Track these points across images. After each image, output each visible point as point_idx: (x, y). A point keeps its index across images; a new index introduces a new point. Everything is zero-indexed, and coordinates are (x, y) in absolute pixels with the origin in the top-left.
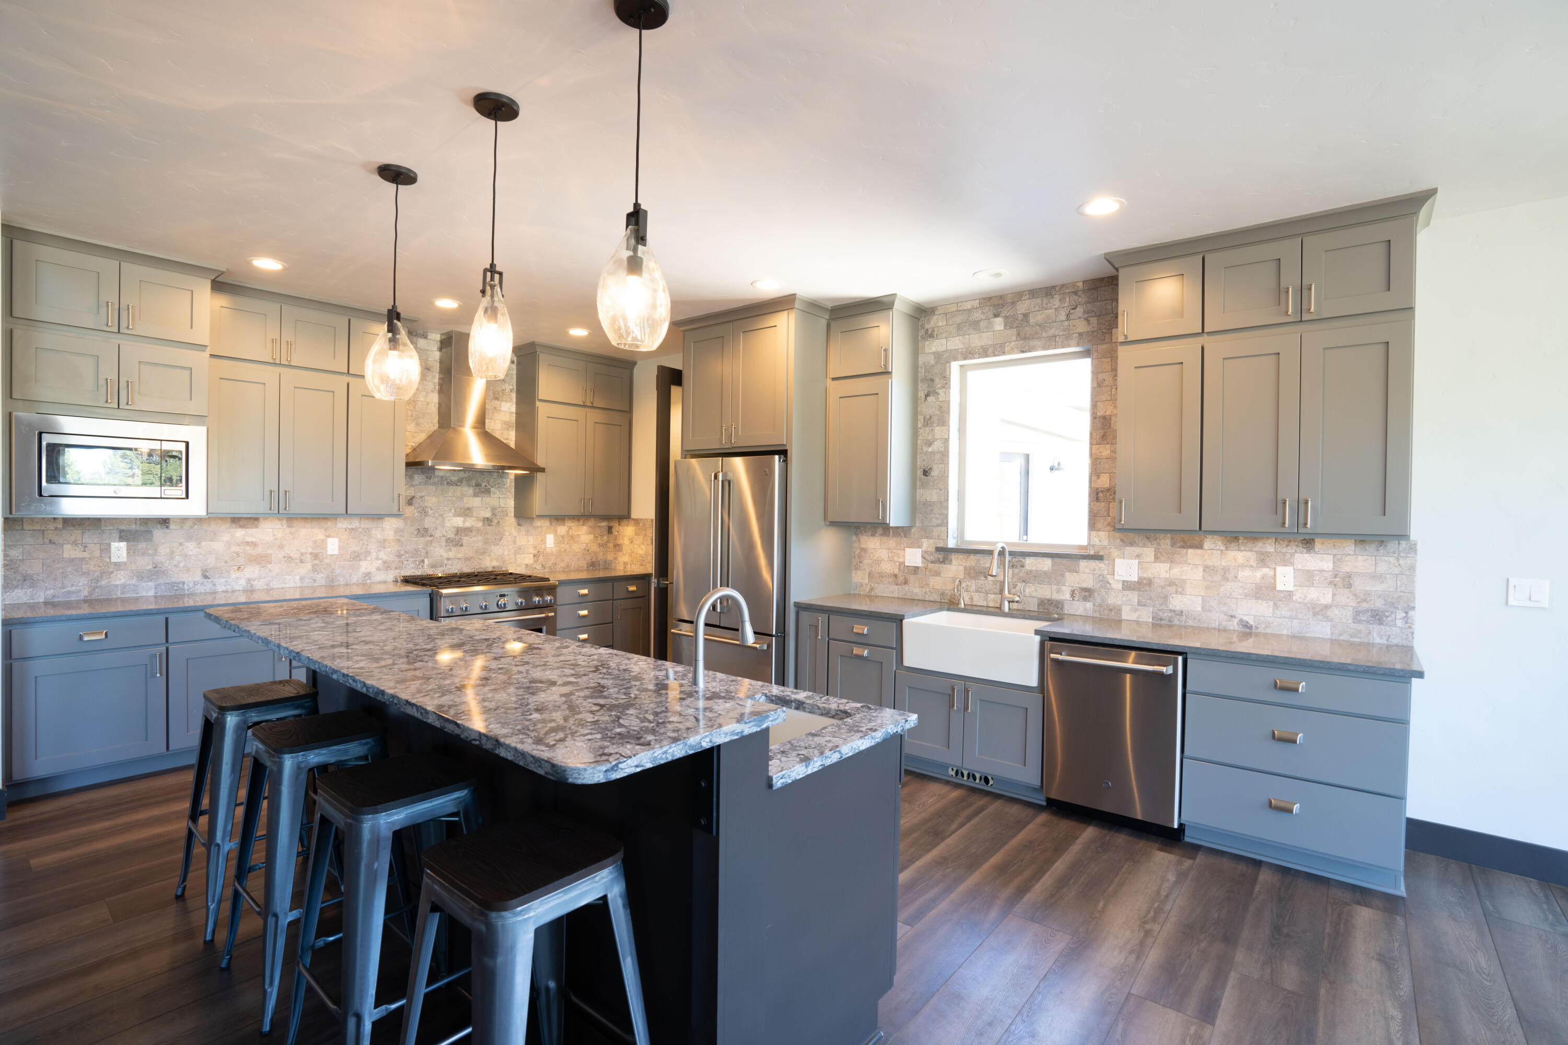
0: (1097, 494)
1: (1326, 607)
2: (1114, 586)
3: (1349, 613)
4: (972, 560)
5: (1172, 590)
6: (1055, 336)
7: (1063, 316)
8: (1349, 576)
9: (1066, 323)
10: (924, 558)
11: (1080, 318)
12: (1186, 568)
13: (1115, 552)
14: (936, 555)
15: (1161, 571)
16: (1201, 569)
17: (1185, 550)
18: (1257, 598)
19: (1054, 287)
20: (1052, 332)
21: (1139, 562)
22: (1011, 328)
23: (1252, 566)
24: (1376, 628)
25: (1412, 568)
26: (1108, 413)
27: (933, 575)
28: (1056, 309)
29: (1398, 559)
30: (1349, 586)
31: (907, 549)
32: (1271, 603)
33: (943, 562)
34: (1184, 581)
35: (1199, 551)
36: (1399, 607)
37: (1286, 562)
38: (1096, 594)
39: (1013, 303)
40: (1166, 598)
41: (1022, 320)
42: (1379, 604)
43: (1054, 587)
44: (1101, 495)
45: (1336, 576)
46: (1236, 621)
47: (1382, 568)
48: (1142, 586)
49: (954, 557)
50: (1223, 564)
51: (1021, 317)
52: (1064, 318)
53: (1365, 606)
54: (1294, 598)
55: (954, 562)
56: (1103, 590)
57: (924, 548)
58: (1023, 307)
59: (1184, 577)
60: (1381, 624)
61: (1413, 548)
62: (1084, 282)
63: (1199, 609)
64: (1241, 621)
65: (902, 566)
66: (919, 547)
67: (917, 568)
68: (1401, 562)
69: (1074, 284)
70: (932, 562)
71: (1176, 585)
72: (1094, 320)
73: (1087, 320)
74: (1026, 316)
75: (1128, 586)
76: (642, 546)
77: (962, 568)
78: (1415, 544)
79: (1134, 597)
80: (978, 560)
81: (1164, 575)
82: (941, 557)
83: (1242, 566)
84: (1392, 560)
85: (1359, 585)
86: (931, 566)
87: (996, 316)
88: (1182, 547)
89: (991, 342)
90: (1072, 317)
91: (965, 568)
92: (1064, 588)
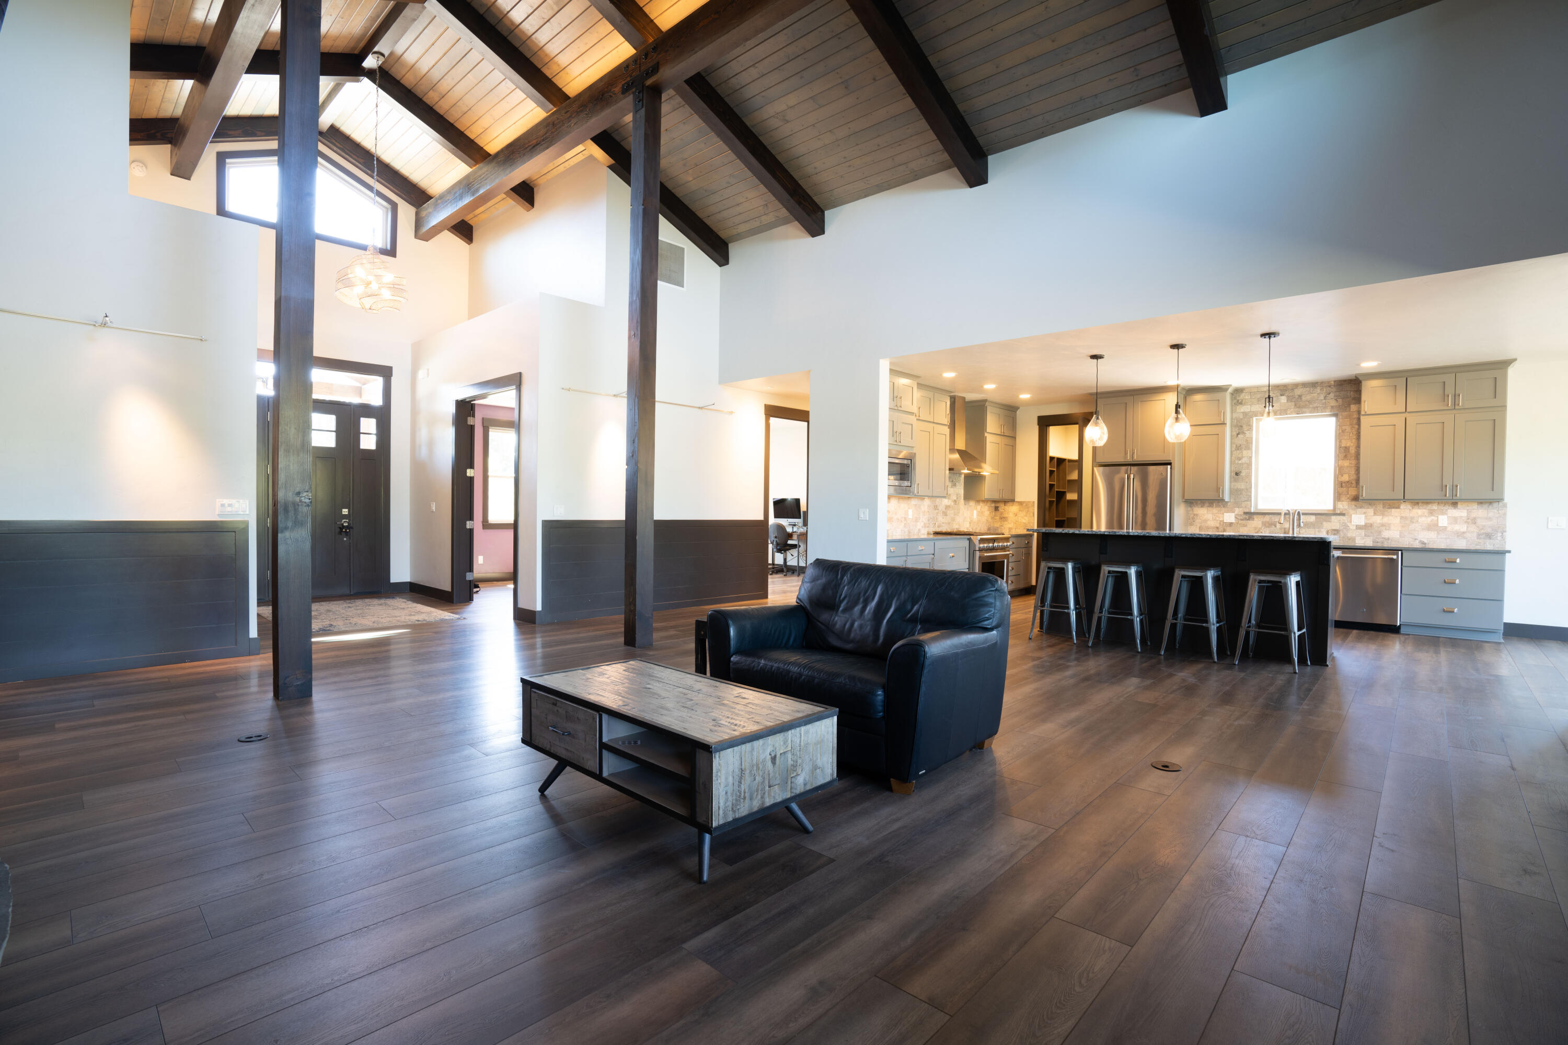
0: (1342, 484)
1: (1464, 533)
2: (1351, 527)
3: (1475, 534)
4: (1267, 518)
5: (1383, 528)
6: (1317, 407)
7: (1322, 397)
8: (1475, 519)
9: (1324, 401)
10: (1236, 518)
11: (1332, 399)
12: (1391, 518)
13: (1351, 512)
14: (1244, 516)
15: (1378, 520)
16: (1399, 518)
17: (1390, 510)
18: (1428, 530)
19: (1317, 383)
20: (1316, 405)
21: (1365, 516)
22: (1291, 402)
23: (1426, 516)
24: (1488, 541)
25: (1505, 514)
26: (1348, 445)
27: (1242, 526)
28: (1319, 394)
29: (1498, 511)
30: (1475, 523)
31: (1225, 514)
32: (1436, 532)
33: (1249, 519)
34: (1390, 524)
35: (1398, 510)
36: (1499, 531)
37: (1443, 513)
38: (1341, 532)
39: (1293, 389)
40: (1380, 532)
41: (1298, 398)
42: (1489, 530)
43: (1317, 530)
44: (1343, 484)
45: (1468, 519)
46: (1417, 541)
47: (1491, 515)
48: (1367, 527)
49: (1255, 517)
50: (1411, 515)
51: (1297, 397)
52: (1323, 398)
53: (1482, 531)
54: (1448, 529)
55: (1256, 519)
56: (1345, 530)
57: (1236, 512)
58: (1298, 392)
59: (1390, 522)
60: (1490, 539)
61: (1505, 506)
62: (1334, 381)
63: (1398, 537)
64: (1421, 541)
65: (1222, 523)
66: (1233, 512)
67: (1232, 523)
68: (1500, 512)
69: (1328, 382)
70: (1241, 520)
71: (1386, 526)
72: (1340, 401)
73: (1336, 400)
74: (1300, 396)
75: (1359, 527)
76: (1025, 518)
77: (1260, 522)
78: (1506, 504)
79: (1363, 532)
80: (1271, 518)
81: (1379, 521)
82: (1247, 517)
83: (1421, 516)
84: (1495, 511)
85: (1479, 522)
86: (1240, 522)
87: (1281, 395)
88: (1389, 508)
89: (1278, 409)
90: (1328, 398)
91: (1263, 522)
92: (1322, 530)
